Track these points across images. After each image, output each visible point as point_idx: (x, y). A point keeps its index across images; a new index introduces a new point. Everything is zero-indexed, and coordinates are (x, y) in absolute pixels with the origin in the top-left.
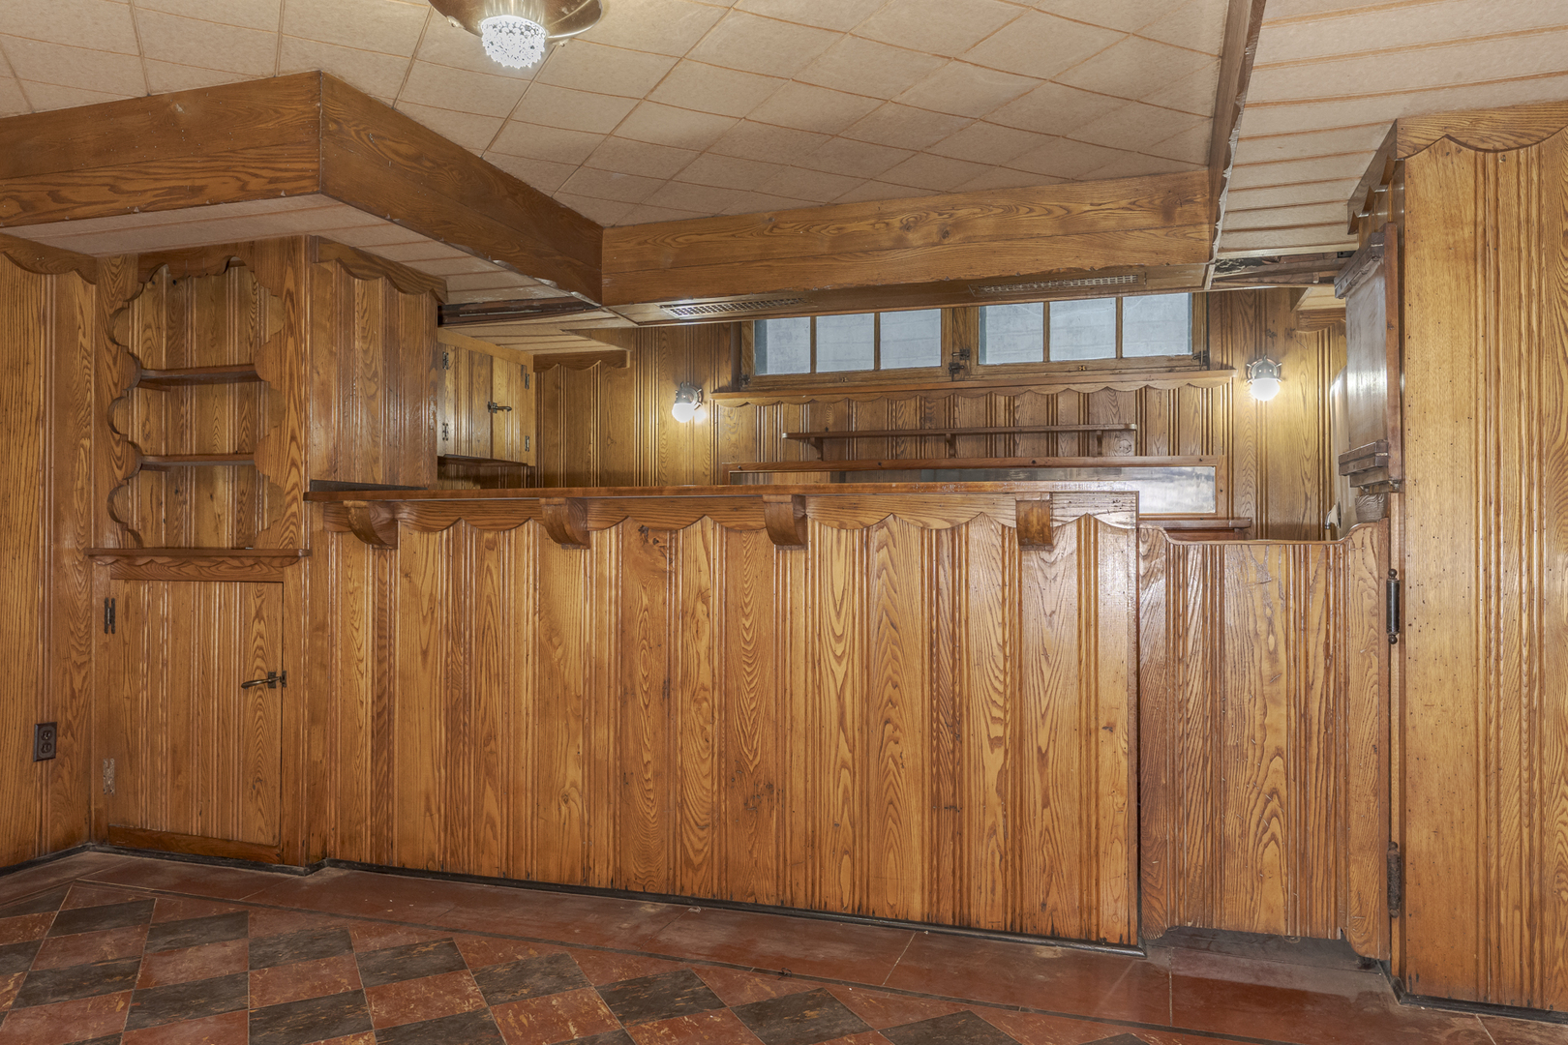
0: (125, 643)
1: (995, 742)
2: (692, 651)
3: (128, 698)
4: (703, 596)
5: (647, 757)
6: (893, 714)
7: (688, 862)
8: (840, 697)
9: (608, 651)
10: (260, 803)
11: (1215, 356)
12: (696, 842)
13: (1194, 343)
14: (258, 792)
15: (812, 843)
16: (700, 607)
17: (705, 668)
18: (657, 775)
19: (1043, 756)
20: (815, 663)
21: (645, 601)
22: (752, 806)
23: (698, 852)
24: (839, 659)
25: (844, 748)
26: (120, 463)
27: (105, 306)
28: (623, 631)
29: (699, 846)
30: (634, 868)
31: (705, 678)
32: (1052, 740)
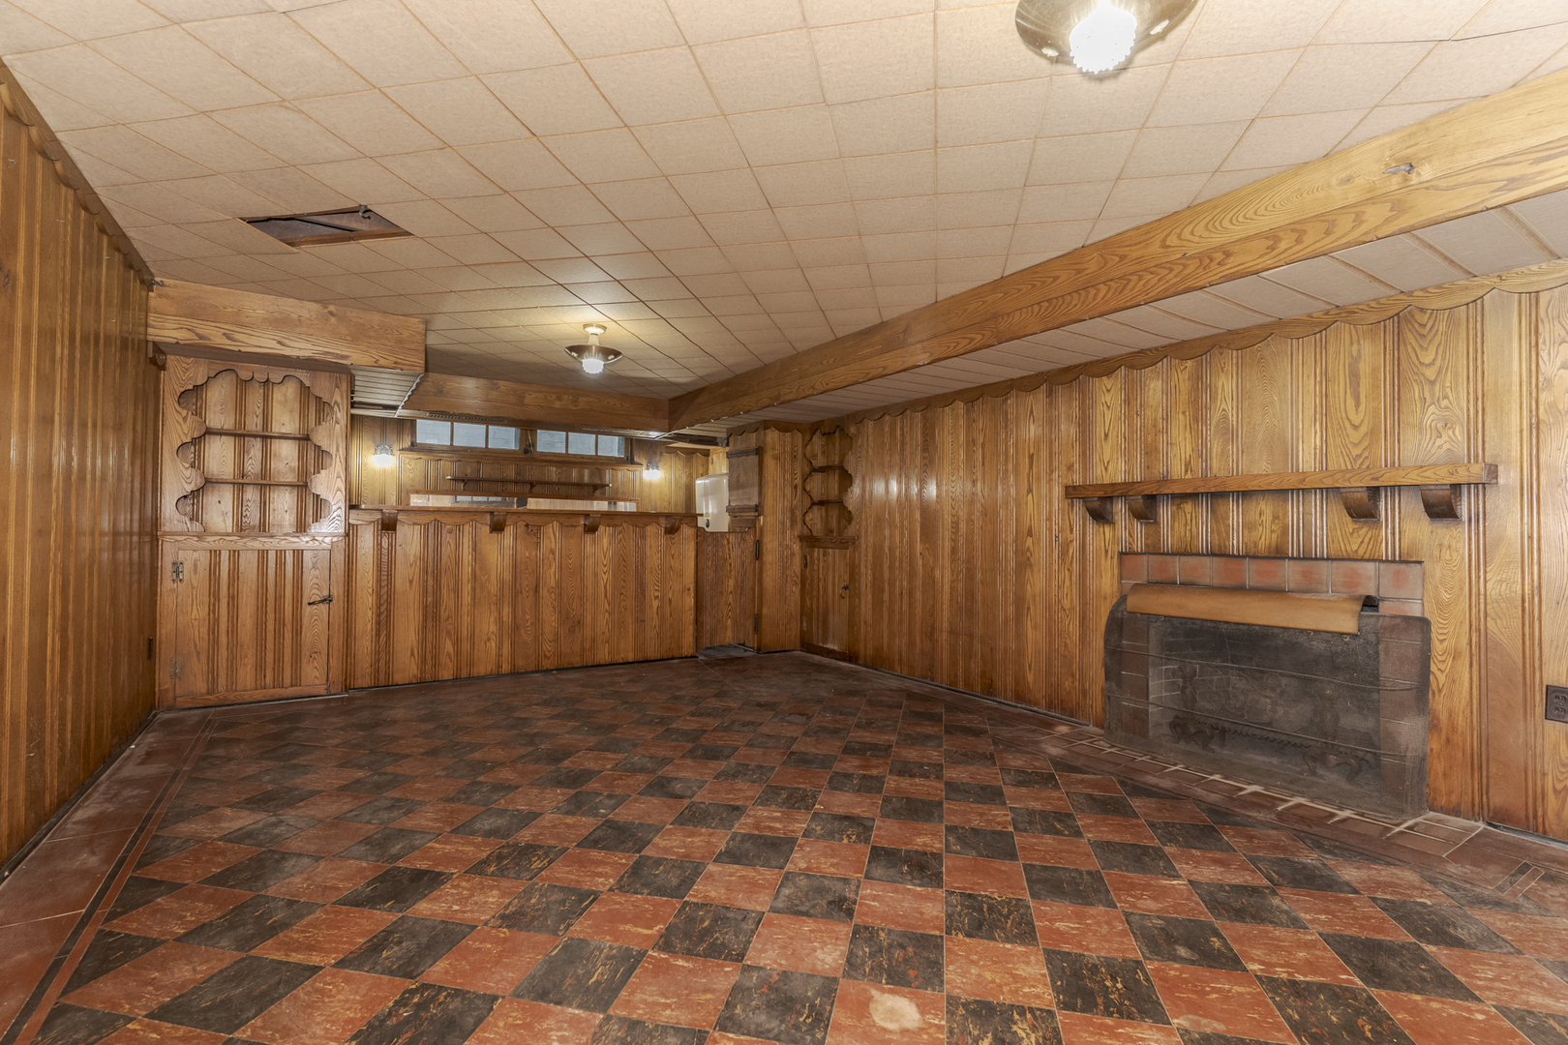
0: (193, 588)
1: (656, 597)
2: (548, 574)
3: (195, 619)
4: (552, 552)
5: (527, 617)
6: (623, 591)
7: (545, 656)
8: (605, 587)
9: (508, 577)
10: (316, 664)
11: (636, 459)
12: (548, 647)
13: (626, 452)
14: (314, 658)
15: (593, 640)
16: (551, 556)
17: (553, 580)
18: (531, 624)
19: (670, 600)
20: (596, 575)
21: (527, 554)
22: (572, 631)
23: (549, 651)
24: (605, 573)
25: (607, 605)
26: (189, 481)
27: (175, 386)
28: (515, 566)
29: (549, 649)
30: (521, 663)
31: (553, 584)
32: (673, 595)
